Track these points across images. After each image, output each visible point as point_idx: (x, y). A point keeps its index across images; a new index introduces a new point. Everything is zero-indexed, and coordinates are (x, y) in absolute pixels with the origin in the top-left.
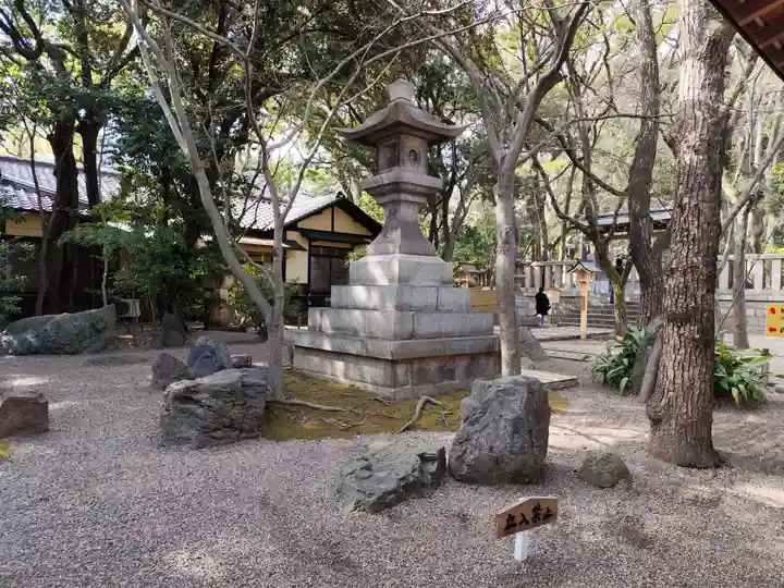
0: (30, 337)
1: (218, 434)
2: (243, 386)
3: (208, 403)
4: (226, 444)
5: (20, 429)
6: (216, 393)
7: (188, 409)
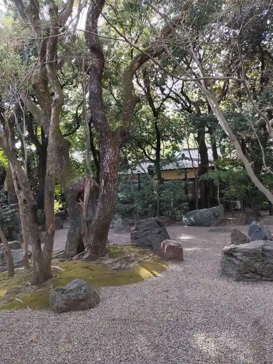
0: (192, 219)
1: (247, 275)
2: (263, 251)
3: (241, 258)
4: (252, 282)
5: (173, 258)
6: (246, 253)
7: (231, 260)
